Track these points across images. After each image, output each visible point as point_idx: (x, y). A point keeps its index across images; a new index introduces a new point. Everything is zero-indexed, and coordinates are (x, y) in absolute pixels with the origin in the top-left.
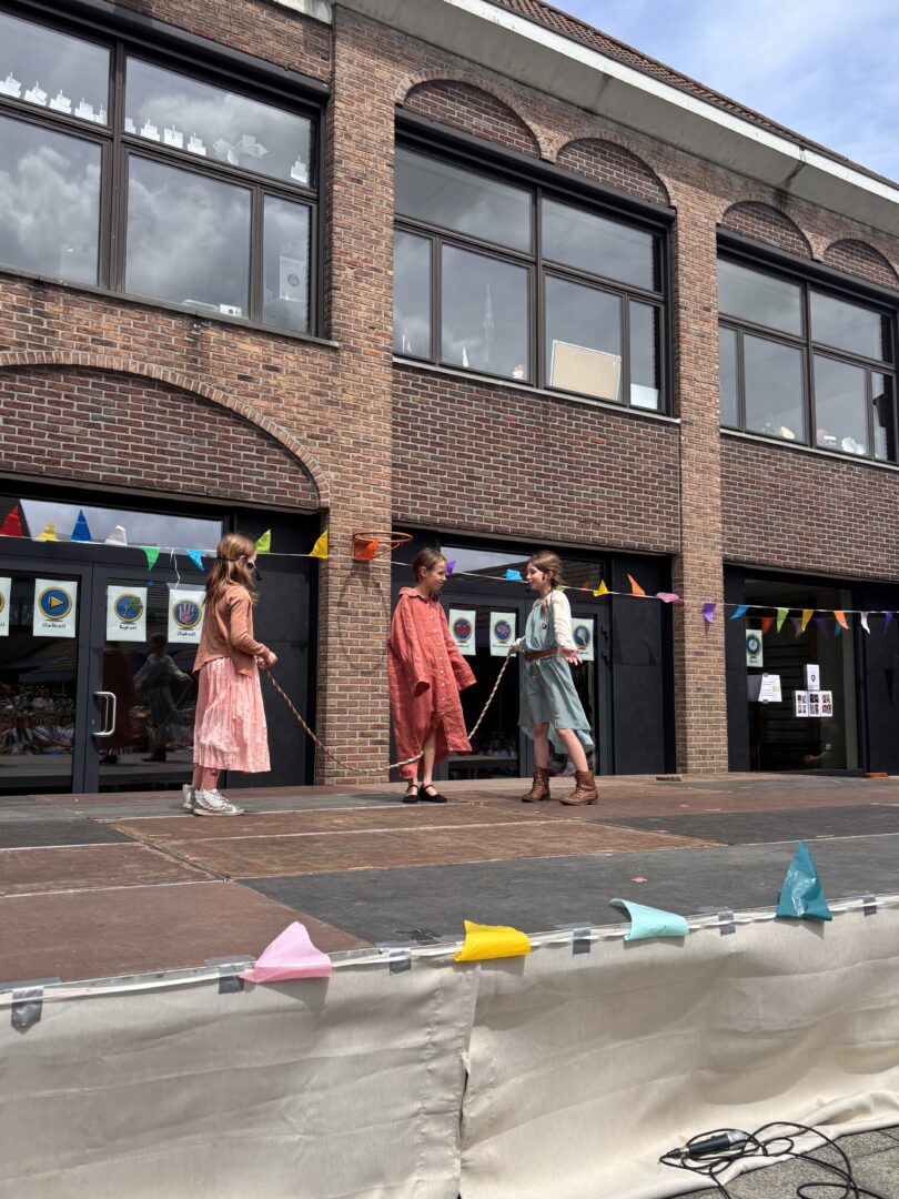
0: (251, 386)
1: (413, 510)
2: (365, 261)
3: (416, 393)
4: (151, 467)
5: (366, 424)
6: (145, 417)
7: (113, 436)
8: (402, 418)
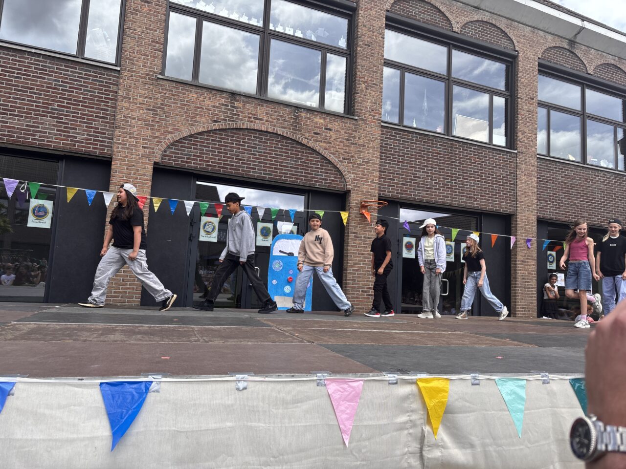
0: (319, 137)
1: (388, 192)
2: (371, 80)
3: (392, 139)
4: (277, 172)
5: (368, 153)
6: (275, 151)
7: (261, 159)
8: (384, 150)
